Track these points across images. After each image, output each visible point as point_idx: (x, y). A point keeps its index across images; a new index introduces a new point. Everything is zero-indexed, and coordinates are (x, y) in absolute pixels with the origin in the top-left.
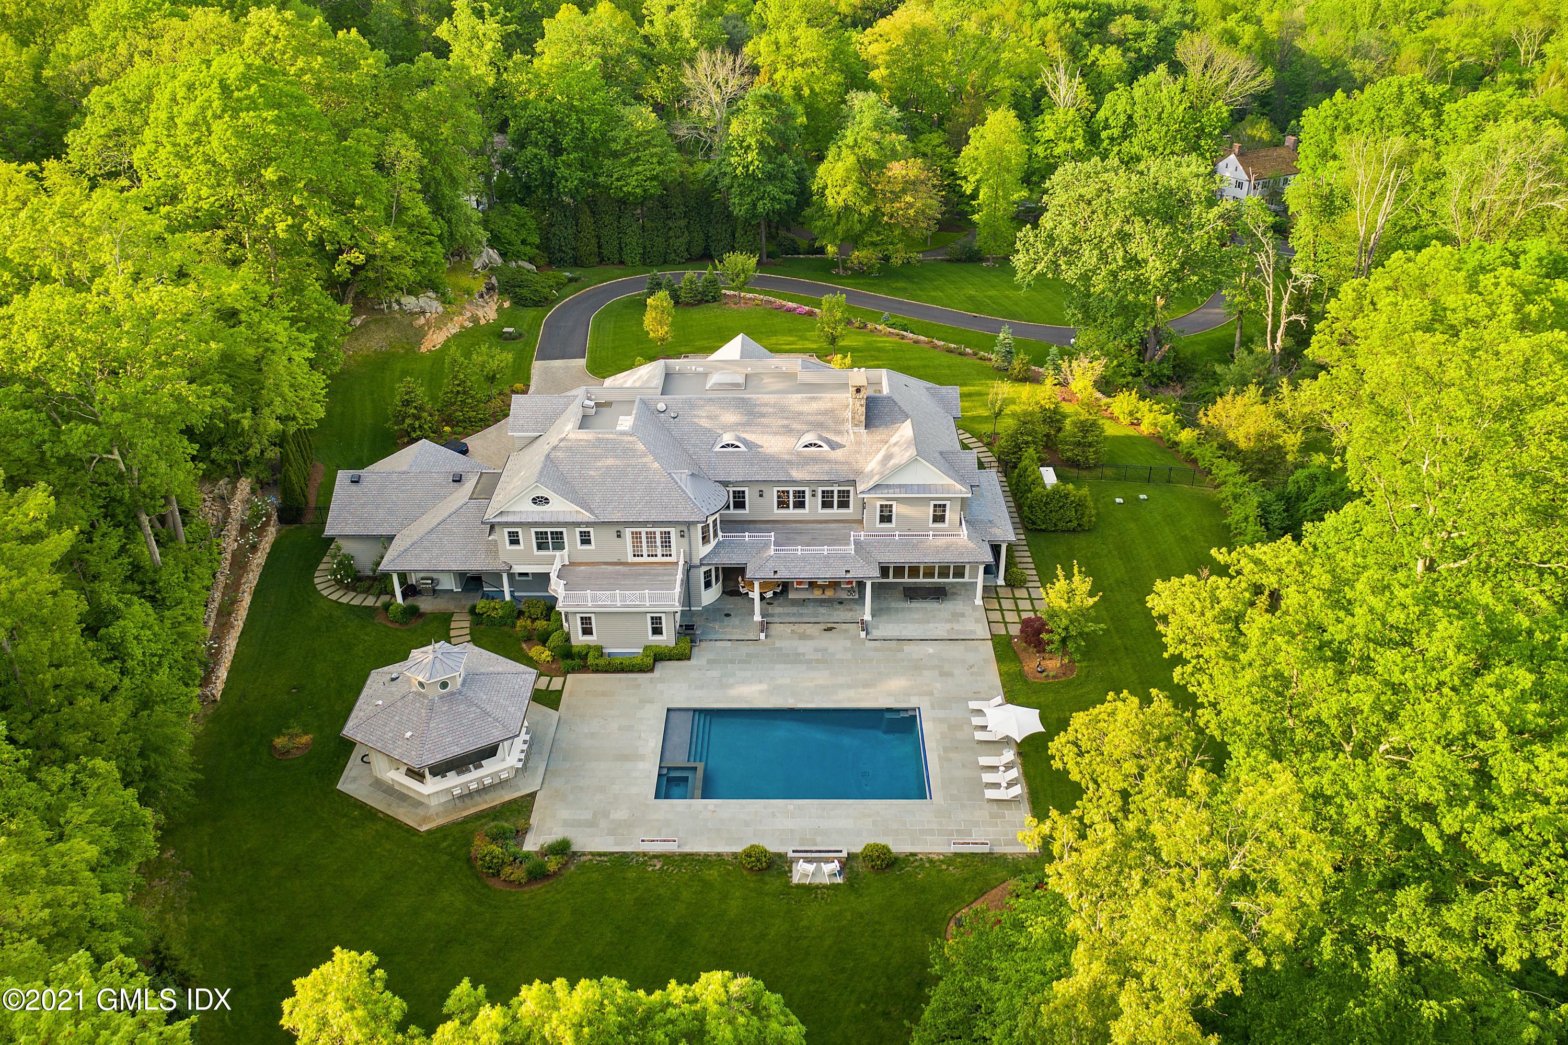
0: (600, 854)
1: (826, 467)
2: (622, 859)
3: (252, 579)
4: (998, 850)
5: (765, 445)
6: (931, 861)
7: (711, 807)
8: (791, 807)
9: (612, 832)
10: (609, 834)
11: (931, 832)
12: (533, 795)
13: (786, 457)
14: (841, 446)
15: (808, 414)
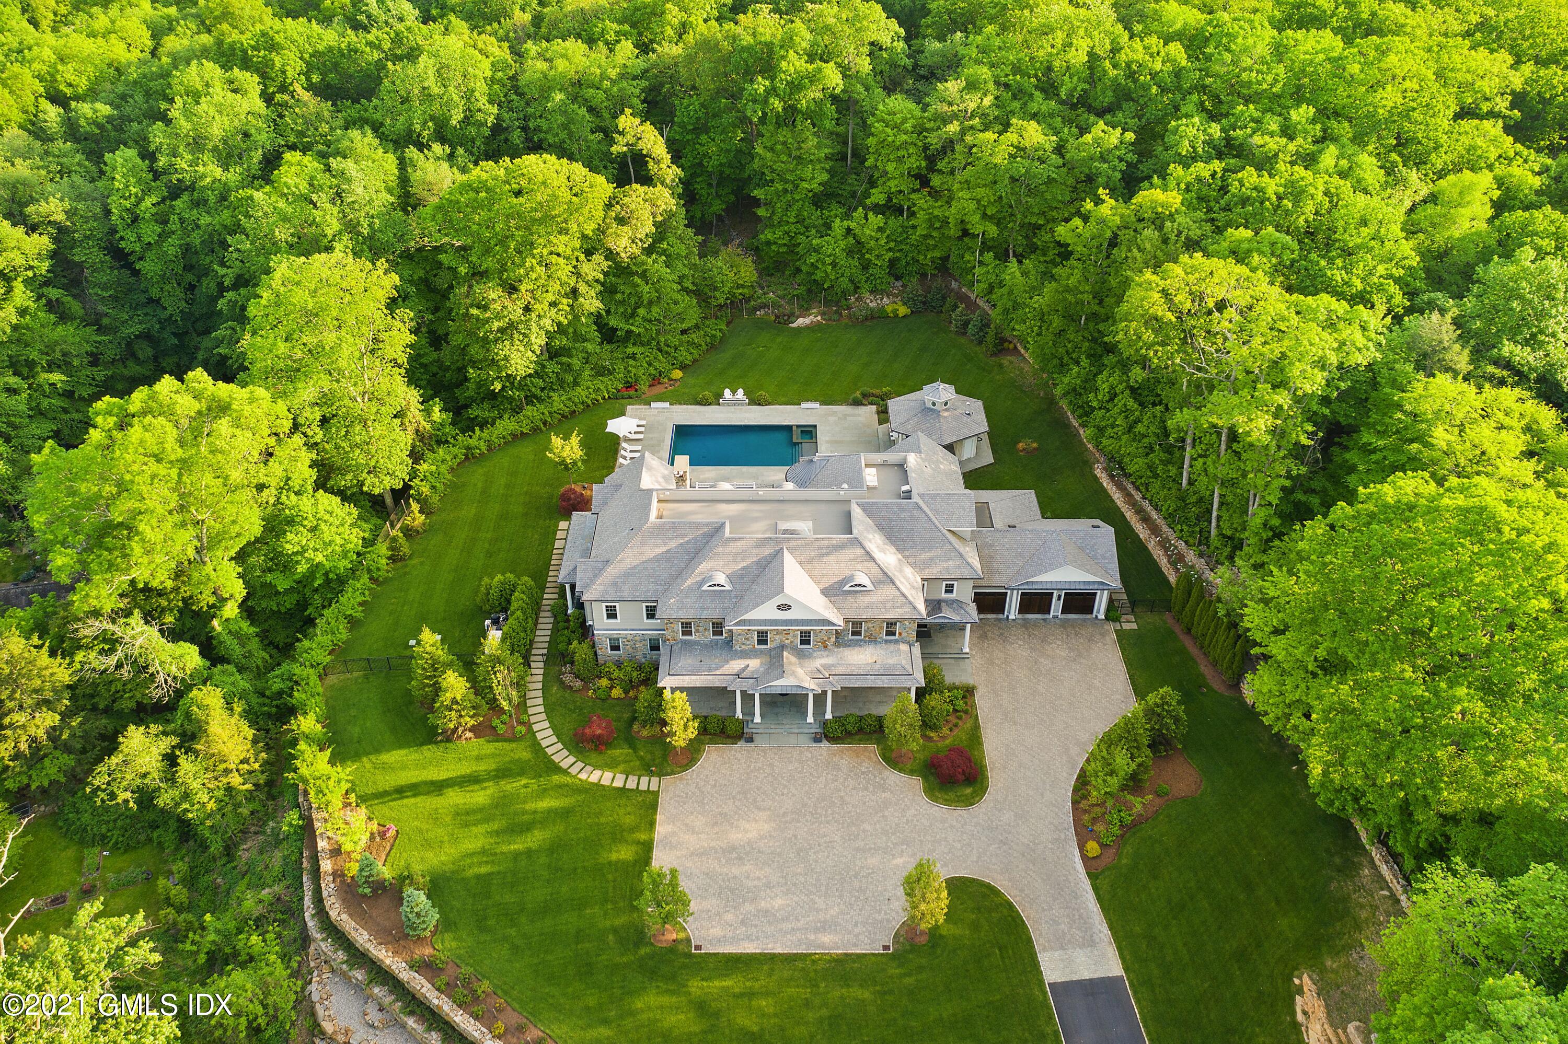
12: (881, 423)
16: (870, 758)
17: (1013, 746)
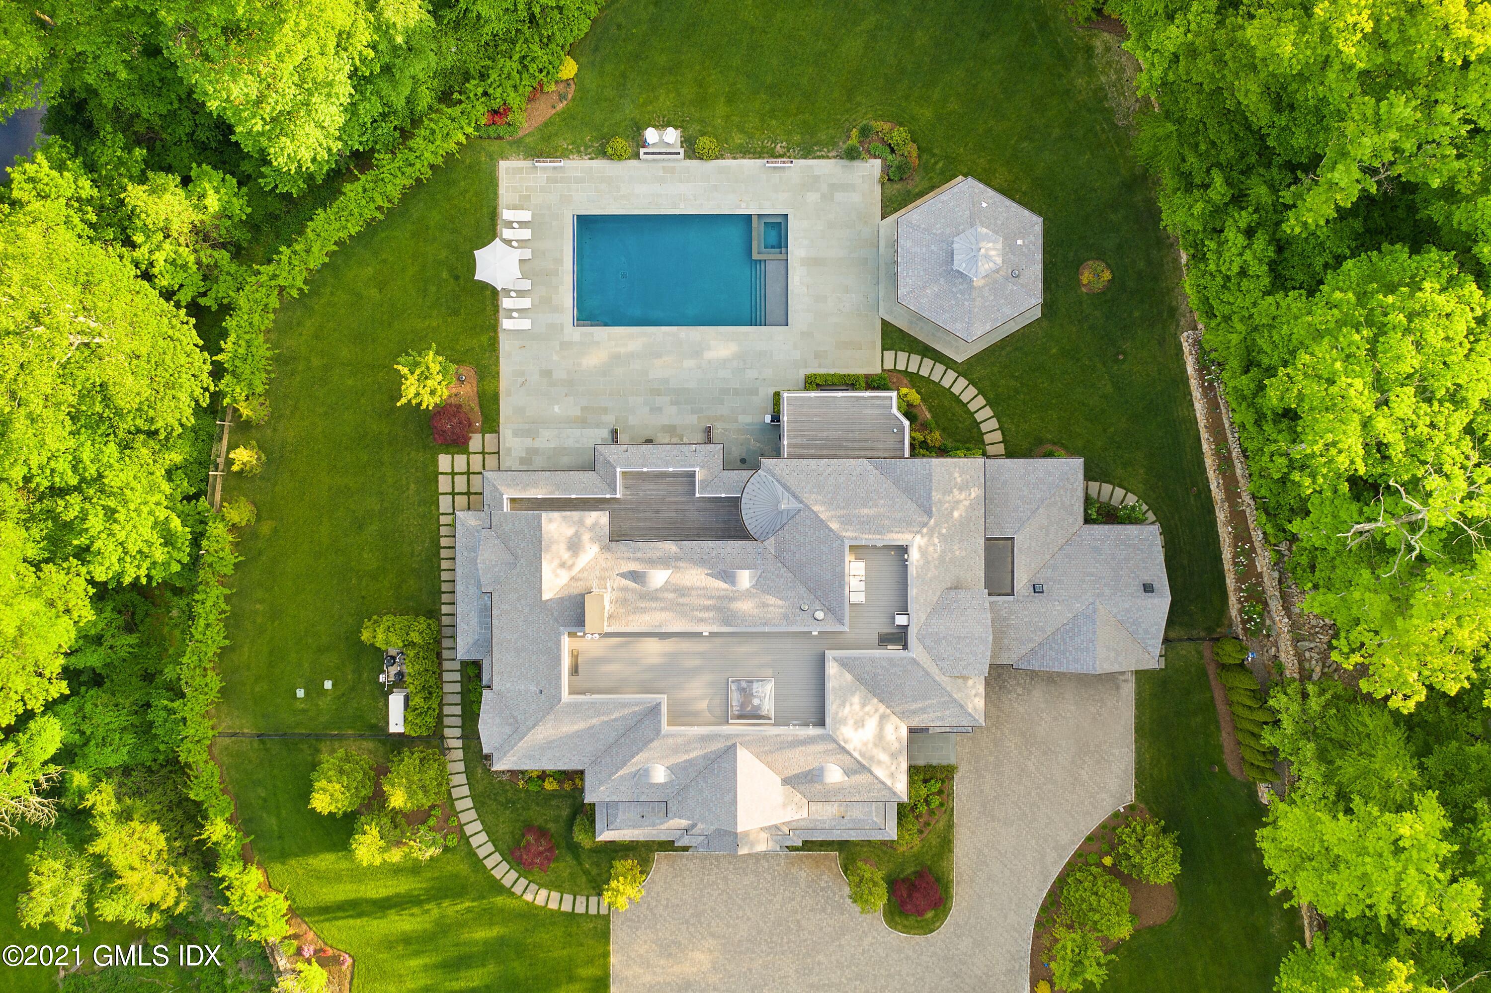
0: (823, 157)
1: (639, 555)
2: (807, 153)
3: (1225, 533)
4: (527, 164)
5: (703, 576)
6: (579, 152)
7: (743, 205)
8: (682, 206)
9: (817, 179)
10: (819, 177)
11: (578, 180)
12: (883, 218)
13: (681, 564)
14: (623, 575)
15: (655, 609)
16: (830, 869)
17: (986, 851)
